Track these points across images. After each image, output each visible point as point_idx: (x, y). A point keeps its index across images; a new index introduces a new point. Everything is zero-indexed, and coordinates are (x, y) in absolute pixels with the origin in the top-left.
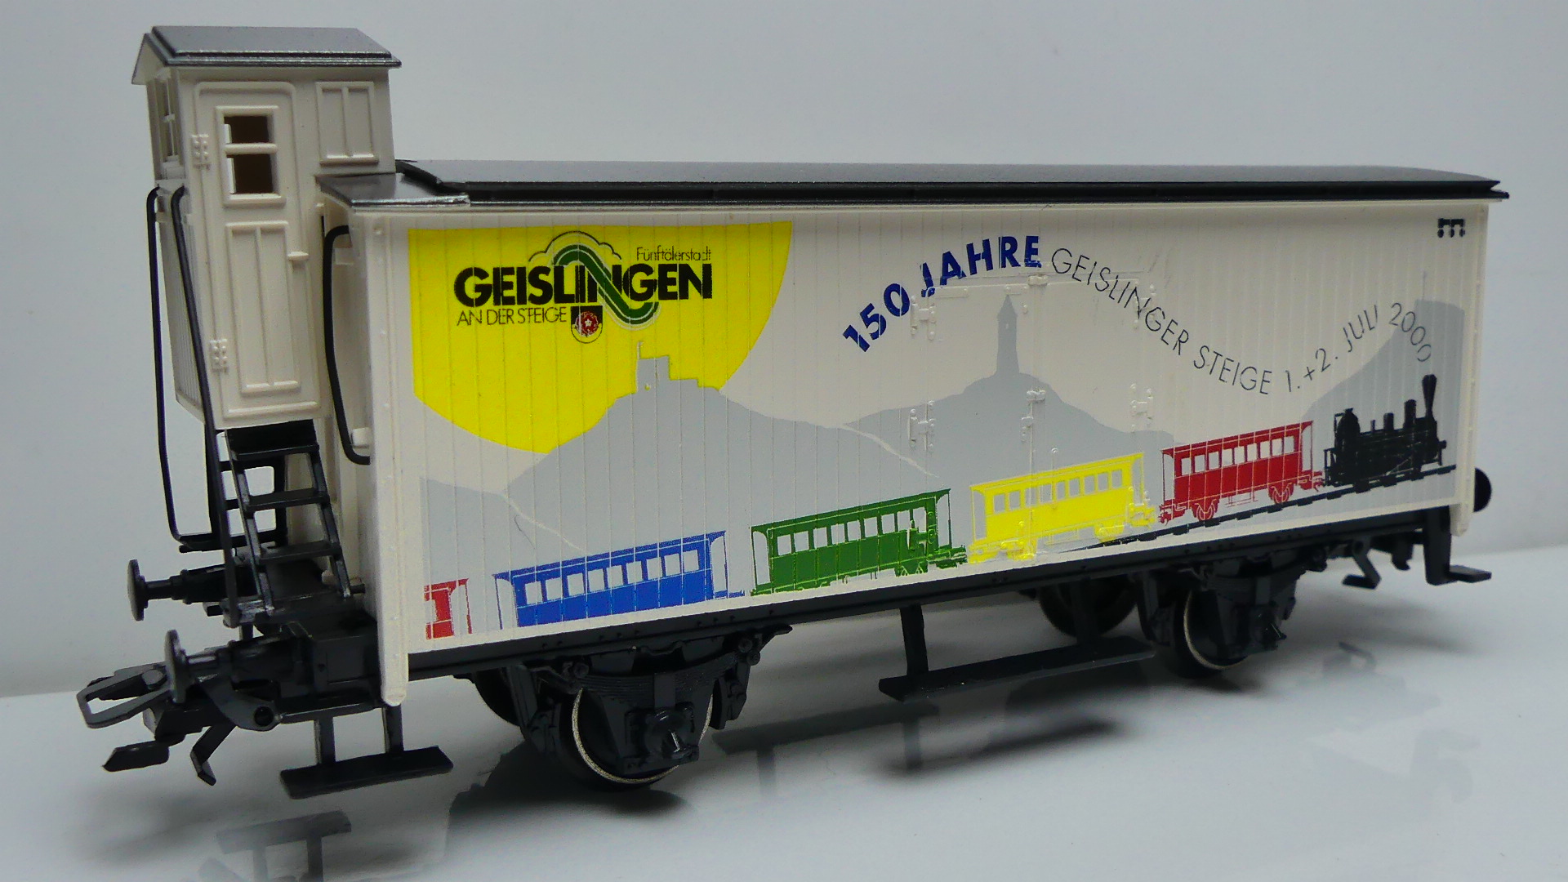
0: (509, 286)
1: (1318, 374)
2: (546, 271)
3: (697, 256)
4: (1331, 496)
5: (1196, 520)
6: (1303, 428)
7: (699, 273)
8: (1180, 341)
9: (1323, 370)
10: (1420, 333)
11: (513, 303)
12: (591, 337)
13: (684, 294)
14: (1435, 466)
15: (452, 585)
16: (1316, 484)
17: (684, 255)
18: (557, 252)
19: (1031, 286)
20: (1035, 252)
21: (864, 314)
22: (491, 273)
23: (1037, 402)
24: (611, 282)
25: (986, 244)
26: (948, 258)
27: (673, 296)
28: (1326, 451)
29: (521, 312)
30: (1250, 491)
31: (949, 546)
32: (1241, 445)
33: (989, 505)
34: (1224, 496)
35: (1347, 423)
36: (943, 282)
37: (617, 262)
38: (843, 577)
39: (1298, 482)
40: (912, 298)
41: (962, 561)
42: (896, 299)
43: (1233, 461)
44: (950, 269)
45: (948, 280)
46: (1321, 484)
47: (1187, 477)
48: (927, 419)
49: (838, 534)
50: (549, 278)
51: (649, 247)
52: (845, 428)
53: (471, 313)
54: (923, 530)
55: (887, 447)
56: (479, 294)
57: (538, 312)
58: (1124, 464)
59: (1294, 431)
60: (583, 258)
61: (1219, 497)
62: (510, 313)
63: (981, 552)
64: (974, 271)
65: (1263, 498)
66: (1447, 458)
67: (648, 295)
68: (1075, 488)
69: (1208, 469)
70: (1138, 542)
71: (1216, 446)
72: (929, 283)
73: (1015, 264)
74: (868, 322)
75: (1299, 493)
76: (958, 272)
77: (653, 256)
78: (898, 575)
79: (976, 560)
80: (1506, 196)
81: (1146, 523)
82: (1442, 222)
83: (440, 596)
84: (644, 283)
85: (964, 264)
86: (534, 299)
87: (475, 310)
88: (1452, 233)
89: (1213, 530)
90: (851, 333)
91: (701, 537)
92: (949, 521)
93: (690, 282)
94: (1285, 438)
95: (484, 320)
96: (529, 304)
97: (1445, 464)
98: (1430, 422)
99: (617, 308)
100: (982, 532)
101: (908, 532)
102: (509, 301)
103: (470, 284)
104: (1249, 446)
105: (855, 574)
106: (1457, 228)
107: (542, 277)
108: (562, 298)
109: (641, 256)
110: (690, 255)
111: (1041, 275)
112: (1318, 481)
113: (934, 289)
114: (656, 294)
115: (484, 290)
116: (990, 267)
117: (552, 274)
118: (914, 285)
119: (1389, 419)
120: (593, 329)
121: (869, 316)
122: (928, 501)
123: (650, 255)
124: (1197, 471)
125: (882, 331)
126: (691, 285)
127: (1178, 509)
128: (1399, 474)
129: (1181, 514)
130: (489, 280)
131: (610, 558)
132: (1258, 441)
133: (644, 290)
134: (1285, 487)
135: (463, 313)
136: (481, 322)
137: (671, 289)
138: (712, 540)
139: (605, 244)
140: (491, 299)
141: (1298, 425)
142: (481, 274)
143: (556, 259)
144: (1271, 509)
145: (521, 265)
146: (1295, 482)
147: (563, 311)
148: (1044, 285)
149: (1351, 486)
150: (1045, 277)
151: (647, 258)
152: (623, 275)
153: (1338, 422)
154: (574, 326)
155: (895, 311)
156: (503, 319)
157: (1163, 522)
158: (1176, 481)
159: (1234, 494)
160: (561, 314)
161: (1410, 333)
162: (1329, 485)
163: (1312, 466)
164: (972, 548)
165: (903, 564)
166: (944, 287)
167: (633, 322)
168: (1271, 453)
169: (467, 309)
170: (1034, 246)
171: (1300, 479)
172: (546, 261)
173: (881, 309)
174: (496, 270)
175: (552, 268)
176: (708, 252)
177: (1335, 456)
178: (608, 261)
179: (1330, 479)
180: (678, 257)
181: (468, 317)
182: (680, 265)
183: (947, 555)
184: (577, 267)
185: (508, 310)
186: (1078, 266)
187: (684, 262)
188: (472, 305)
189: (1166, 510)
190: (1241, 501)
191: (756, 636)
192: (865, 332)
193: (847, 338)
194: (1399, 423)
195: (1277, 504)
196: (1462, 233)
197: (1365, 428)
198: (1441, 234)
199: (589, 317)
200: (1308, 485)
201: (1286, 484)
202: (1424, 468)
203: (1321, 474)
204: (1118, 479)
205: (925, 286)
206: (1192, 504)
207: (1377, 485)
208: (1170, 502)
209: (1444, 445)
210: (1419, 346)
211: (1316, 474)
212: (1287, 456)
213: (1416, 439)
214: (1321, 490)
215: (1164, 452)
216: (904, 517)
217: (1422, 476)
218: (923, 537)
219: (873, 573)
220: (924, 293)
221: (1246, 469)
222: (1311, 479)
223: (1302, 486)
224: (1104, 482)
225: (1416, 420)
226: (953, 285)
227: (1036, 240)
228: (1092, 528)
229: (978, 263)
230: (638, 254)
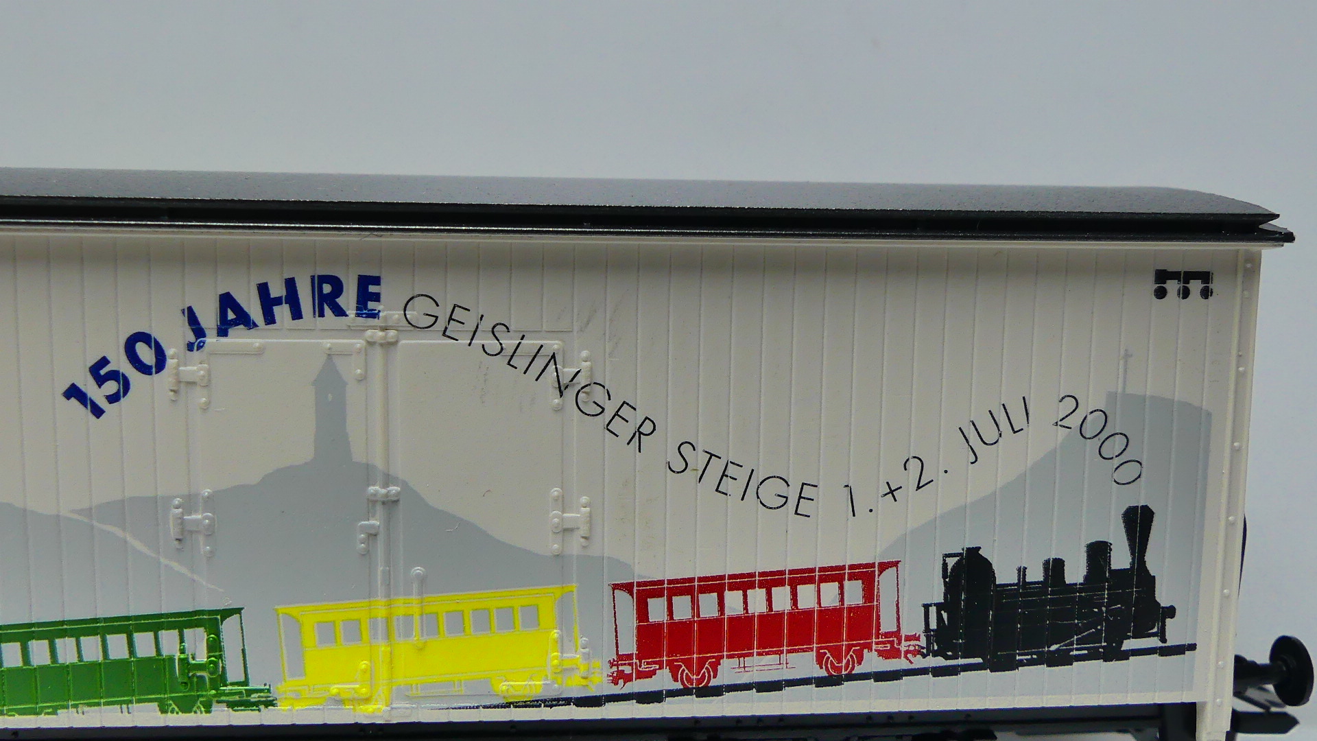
4: (938, 672)
5: (678, 686)
6: (882, 571)
8: (640, 433)
9: (919, 488)
10: (1119, 442)
14: (1154, 642)
16: (907, 652)
19: (371, 344)
20: (376, 297)
21: (95, 371)
23: (384, 503)
25: (291, 284)
26: (227, 301)
28: (927, 607)
30: (780, 653)
31: (246, 683)
32: (760, 587)
33: (309, 637)
34: (730, 657)
36: (222, 332)
38: (75, 706)
39: (874, 647)
40: (169, 352)
41: (269, 703)
42: (146, 352)
43: (746, 609)
44: (231, 315)
45: (231, 331)
46: (917, 652)
47: (659, 626)
48: (202, 512)
49: (67, 650)
52: (75, 516)
54: (202, 658)
58: (546, 600)
59: (866, 575)
61: (722, 657)
63: (297, 697)
64: (270, 319)
65: (804, 663)
66: (1175, 632)
68: (456, 623)
69: (699, 616)
70: (573, 707)
71: (716, 585)
72: (199, 332)
73: (339, 312)
74: (100, 381)
75: (872, 662)
76: (244, 319)
78: (163, 711)
79: (292, 705)
80: (1289, 237)
81: (584, 682)
82: (1162, 276)
85: (255, 310)
88: (1185, 293)
89: (712, 701)
90: (74, 392)
92: (243, 651)
94: (846, 583)
97: (1173, 640)
98: (1141, 577)
100: (298, 669)
101: (177, 658)
104: (776, 591)
105: (98, 704)
106: (1196, 286)
111: (386, 329)
112: (912, 648)
113: (204, 343)
116: (297, 314)
118: (174, 336)
119: (1055, 568)
121: (103, 372)
122: (211, 621)
124: (677, 617)
125: (125, 394)
127: (644, 668)
128: (1077, 649)
129: (650, 674)
132: (794, 584)
141: (873, 565)
144: (821, 682)
146: (869, 647)
148: (393, 343)
149: (980, 660)
150: (392, 333)
153: (949, 570)
155: (144, 369)
157: (616, 684)
158: (639, 629)
159: (751, 655)
161: (1097, 441)
162: (934, 656)
163: (898, 626)
164: (282, 689)
165: (172, 698)
166: (223, 340)
168: (819, 603)
170: (372, 289)
171: (877, 643)
173: (120, 362)
177: (945, 615)
179: (936, 648)
183: (240, 693)
186: (451, 318)
190: (761, 666)
192: (98, 394)
193: (68, 399)
194: (1076, 573)
195: (831, 675)
196: (1206, 293)
197: (1005, 575)
198: (1161, 293)
200: (893, 653)
201: (849, 647)
202: (1129, 644)
203: (918, 639)
204: (531, 618)
205: (191, 337)
206: (670, 663)
207: (1031, 663)
208: (629, 657)
209: (1171, 612)
210: (1117, 462)
211: (908, 638)
212: (850, 609)
213: (1112, 600)
214: (919, 662)
215: (616, 587)
216: (169, 639)
217: (1125, 656)
218: (201, 667)
219: (124, 706)
220: (190, 347)
221: (771, 621)
222: (899, 643)
223: (881, 653)
224: (506, 620)
225: (1111, 571)
226: (238, 338)
227: (376, 281)
228: (487, 682)
229: (276, 309)
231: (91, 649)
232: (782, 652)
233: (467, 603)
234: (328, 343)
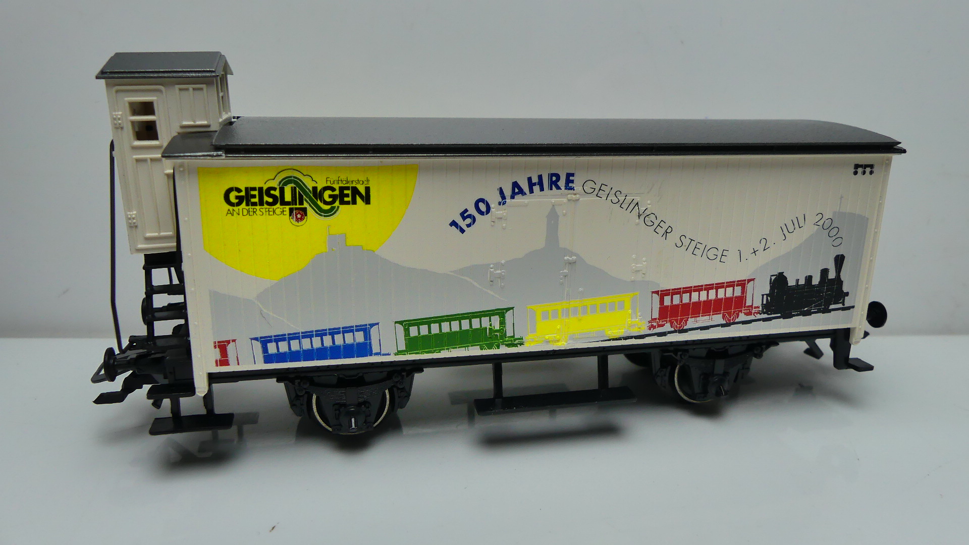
0: (254, 196)
1: (760, 253)
2: (275, 189)
3: (361, 182)
4: (764, 320)
5: (673, 329)
6: (748, 282)
7: (363, 192)
8: (667, 232)
9: (764, 250)
10: (835, 231)
11: (257, 205)
12: (300, 223)
13: (354, 202)
14: (840, 306)
15: (229, 341)
16: (755, 313)
17: (354, 182)
18: (280, 180)
19: (569, 200)
20: (572, 182)
21: (462, 214)
22: (243, 190)
23: (570, 263)
24: (312, 195)
25: (540, 177)
26: (515, 185)
27: (348, 203)
28: (763, 295)
29: (261, 210)
30: (709, 315)
31: (513, 336)
32: (705, 290)
33: (539, 317)
34: (691, 317)
35: (779, 281)
36: (512, 197)
37: (314, 185)
38: (448, 349)
39: (743, 312)
40: (492, 206)
41: (521, 344)
42: (482, 206)
43: (699, 299)
44: (517, 190)
45: (516, 197)
46: (758, 313)
47: (667, 307)
48: (501, 270)
49: (446, 327)
50: (277, 193)
51: (333, 177)
52: (450, 273)
53: (233, 210)
54: (497, 328)
55: (475, 284)
56: (237, 201)
57: (270, 210)
58: (627, 298)
59: (742, 284)
60: (296, 183)
61: (688, 318)
62: (255, 210)
63: (533, 341)
64: (531, 191)
65: (718, 319)
66: (848, 302)
67: (333, 202)
68: (594, 309)
69: (682, 302)
70: (634, 339)
71: (689, 290)
72: (503, 197)
73: (558, 188)
74: (464, 218)
75: (742, 317)
76: (521, 192)
77: (336, 182)
78: (482, 349)
79: (530, 344)
80: (904, 151)
81: (639, 330)
82: (857, 166)
83: (222, 347)
84: (330, 196)
85: (526, 189)
86: (268, 204)
87: (236, 208)
88: (864, 173)
89: (684, 335)
90: (454, 224)
91: (366, 325)
92: (513, 323)
94: (735, 287)
95: (241, 213)
96: (266, 206)
97: (847, 305)
98: (838, 281)
99: (315, 208)
100: (534, 330)
101: (488, 328)
102: (254, 204)
103: (233, 197)
104: (710, 291)
105: (455, 348)
106: (868, 170)
107: (272, 192)
108: (284, 203)
109: (329, 182)
110: (357, 182)
111: (575, 194)
112: (756, 311)
113: (506, 202)
114: (337, 202)
115: (240, 199)
116: (542, 189)
117: (278, 191)
118: (493, 199)
119: (809, 279)
120: (301, 219)
121: (465, 215)
122: (501, 313)
123: (334, 182)
124: (674, 303)
125: (474, 224)
126: (358, 197)
127: (661, 323)
128: (814, 309)
129: (663, 326)
130: (243, 194)
131: (314, 333)
132: (717, 289)
133: (331, 199)
134: (733, 314)
135: (229, 210)
136: (239, 214)
137: (346, 199)
138: (372, 327)
139: (308, 175)
140: (244, 203)
141: (745, 280)
142: (239, 190)
143: (280, 183)
144: (723, 326)
145: (261, 186)
146: (741, 311)
147: (284, 209)
148: (578, 200)
149: (779, 315)
150: (578, 196)
151: (332, 183)
152: (318, 191)
153: (772, 280)
154: (291, 217)
155: (481, 213)
156: (251, 213)
157: (650, 329)
158: (660, 308)
159: (699, 316)
160: (283, 211)
161: (828, 230)
162: (764, 314)
163: (752, 303)
164: (526, 339)
165: (485, 344)
166: (513, 200)
167: (325, 216)
168: (725, 295)
169: (231, 208)
170: (571, 178)
171: (744, 310)
172: (274, 184)
173: (472, 211)
174: (247, 189)
175: (278, 188)
176: (368, 181)
177: (769, 298)
178: (310, 185)
179: (765, 311)
180: (350, 183)
181: (232, 212)
182: (352, 187)
183: (512, 341)
184: (292, 187)
185: (254, 209)
186: (600, 189)
187: (354, 185)
188: (234, 206)
189: (652, 324)
190: (703, 321)
191: (403, 374)
192: (462, 224)
193: (451, 226)
194: (816, 281)
195: (727, 323)
196: (871, 173)
197: (791, 282)
198: (856, 173)
199: (299, 213)
200: (749, 314)
201: (734, 312)
202: (832, 307)
203: (759, 308)
204: (621, 306)
205: (500, 200)
206: (670, 321)
207: (797, 315)
208: (656, 319)
209: (847, 294)
210: (834, 238)
211: (755, 308)
212: (736, 297)
213: (828, 290)
214: (759, 316)
215: (653, 292)
216: (485, 321)
217: (830, 311)
218: (497, 331)
219: (467, 348)
220: (500, 203)
221: (708, 303)
222: (752, 310)
223: (745, 314)
224: (612, 307)
225: (828, 279)
226: (519, 199)
227: (573, 175)
228: (603, 331)
229: (534, 187)
230: (327, 181)
231: (455, 326)
232: (710, 315)
233: (599, 301)
234: (553, 200)
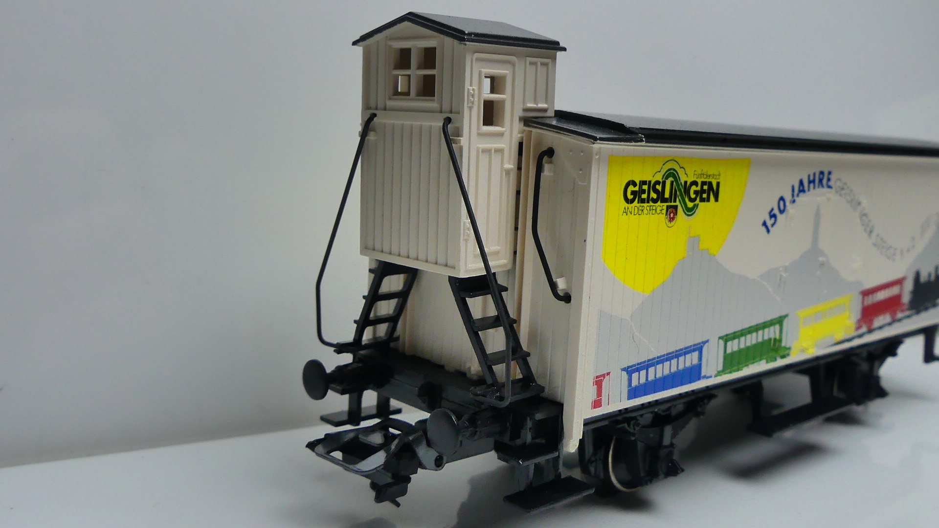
0: (644, 192)
1: (911, 250)
2: (659, 183)
3: (715, 177)
5: (866, 330)
7: (715, 187)
8: (870, 231)
11: (645, 203)
12: (672, 223)
13: (708, 200)
15: (604, 376)
16: (905, 310)
17: (711, 176)
18: (663, 173)
19: (828, 199)
20: (830, 180)
21: (770, 213)
22: (638, 183)
24: (683, 191)
25: (814, 175)
26: (801, 182)
27: (704, 200)
28: (910, 292)
29: (647, 208)
30: (885, 314)
31: (785, 347)
32: (884, 289)
33: (801, 322)
34: (876, 317)
35: (917, 278)
36: (798, 195)
37: (686, 179)
38: (748, 365)
39: (900, 309)
40: (787, 204)
41: (789, 355)
42: (782, 205)
43: (880, 298)
44: (801, 188)
47: (866, 306)
49: (748, 340)
50: (660, 188)
51: (699, 170)
52: (757, 279)
53: (628, 208)
54: (778, 337)
55: (770, 289)
56: (632, 197)
57: (654, 208)
58: (847, 300)
59: (901, 282)
60: (674, 176)
62: (643, 208)
63: (795, 350)
64: (809, 189)
67: (696, 199)
69: (872, 302)
70: (847, 343)
71: (876, 289)
72: (794, 196)
74: (771, 218)
75: (899, 315)
76: (803, 190)
77: (700, 176)
78: (767, 363)
79: (793, 354)
81: (850, 332)
83: (598, 383)
84: (694, 192)
85: (806, 186)
86: (653, 200)
87: (630, 206)
89: (872, 335)
90: (765, 223)
91: (700, 344)
92: (787, 332)
93: (711, 192)
94: (898, 285)
95: (633, 212)
96: (651, 204)
99: (683, 206)
100: (797, 338)
101: (773, 338)
102: (644, 201)
103: (630, 191)
105: (752, 363)
107: (657, 187)
108: (664, 200)
109: (695, 176)
110: (713, 176)
113: (795, 199)
114: (698, 199)
115: (634, 196)
116: (814, 187)
117: (661, 185)
118: (788, 197)
119: (930, 275)
120: (673, 219)
122: (781, 321)
123: (698, 175)
124: (869, 303)
125: (775, 223)
126: (711, 194)
129: (862, 326)
130: (637, 188)
131: (666, 357)
132: (889, 287)
133: (694, 196)
135: (625, 208)
136: (631, 214)
137: (704, 196)
138: (704, 345)
139: (683, 168)
140: (637, 200)
141: (902, 278)
142: (634, 184)
143: (663, 176)
144: (890, 324)
145: (650, 179)
147: (663, 207)
149: (915, 311)
151: (697, 177)
152: (687, 187)
153: (914, 278)
154: (666, 217)
155: (781, 212)
156: (640, 212)
157: (855, 332)
159: (880, 316)
160: (662, 209)
162: (908, 311)
163: (905, 300)
164: (793, 347)
165: (769, 357)
166: (798, 198)
167: (688, 215)
168: (892, 293)
169: (627, 206)
170: (830, 177)
172: (659, 177)
173: (776, 211)
174: (640, 182)
175: (661, 182)
176: (720, 174)
177: (912, 295)
178: (683, 178)
179: (910, 307)
180: (709, 177)
181: (627, 211)
182: (709, 182)
183: (784, 351)
184: (671, 181)
185: (643, 206)
187: (710, 180)
188: (629, 203)
189: (857, 325)
190: (881, 320)
192: (769, 223)
193: (763, 226)
194: (933, 278)
195: (891, 321)
197: (922, 279)
199: (672, 212)
200: (902, 311)
204: (844, 307)
205: (792, 198)
206: (866, 322)
208: (859, 320)
211: (906, 305)
212: (897, 295)
214: (904, 314)
215: (859, 293)
216: (772, 330)
219: (758, 362)
220: (792, 201)
221: (884, 302)
222: (904, 307)
226: (801, 197)
227: (831, 173)
229: (811, 185)
230: (694, 174)
234: (819, 199)
